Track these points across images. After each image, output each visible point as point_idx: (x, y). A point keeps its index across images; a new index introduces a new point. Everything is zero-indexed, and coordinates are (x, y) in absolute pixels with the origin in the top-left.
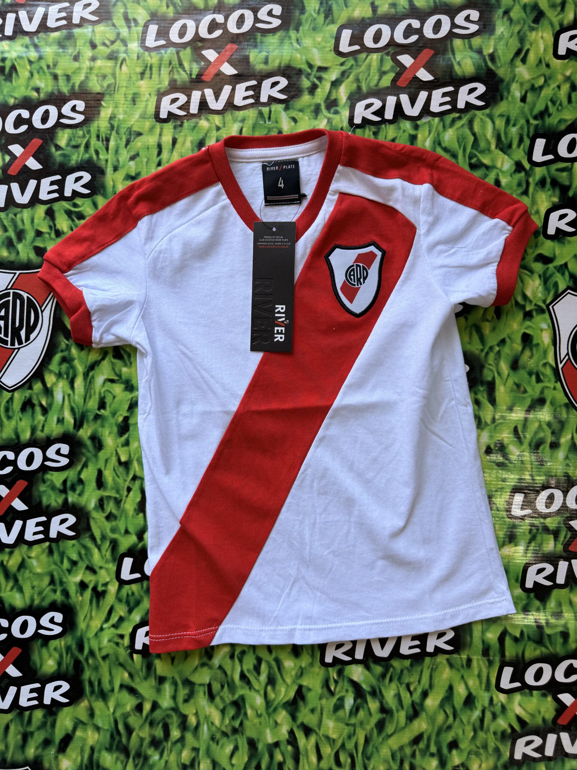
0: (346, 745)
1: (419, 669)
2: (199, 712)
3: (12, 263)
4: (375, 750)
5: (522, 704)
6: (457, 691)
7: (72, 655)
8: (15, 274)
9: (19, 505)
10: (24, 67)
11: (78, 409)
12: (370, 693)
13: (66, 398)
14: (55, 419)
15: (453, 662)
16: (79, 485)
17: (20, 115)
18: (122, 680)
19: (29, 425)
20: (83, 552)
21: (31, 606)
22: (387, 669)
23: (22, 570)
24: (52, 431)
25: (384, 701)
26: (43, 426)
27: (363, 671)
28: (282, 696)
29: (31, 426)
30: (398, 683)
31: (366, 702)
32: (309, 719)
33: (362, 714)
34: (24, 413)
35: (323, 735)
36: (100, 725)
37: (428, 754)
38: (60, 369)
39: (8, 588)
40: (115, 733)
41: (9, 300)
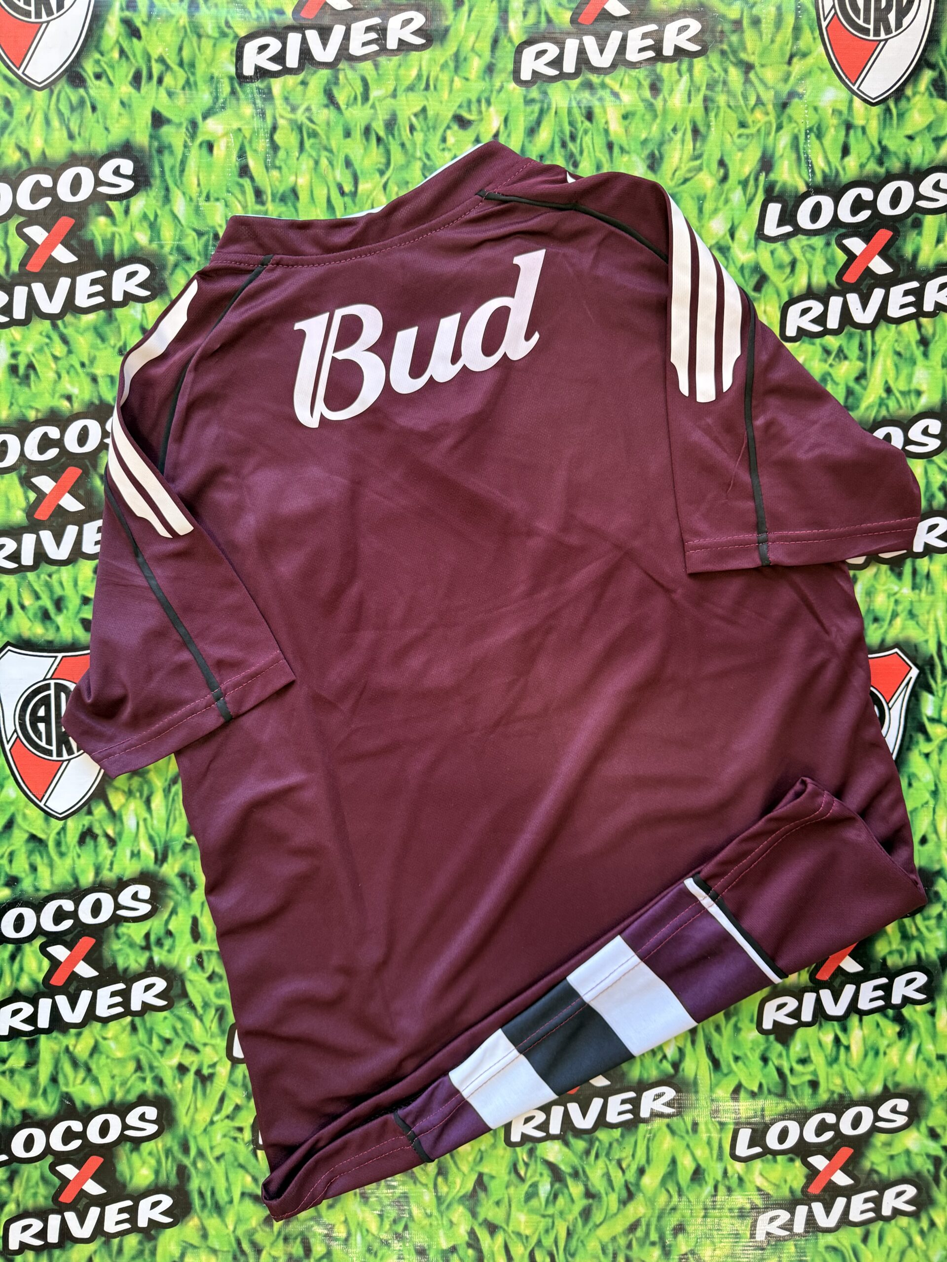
0: (543, 1241)
1: (633, 1140)
2: (349, 1220)
3: (50, 642)
4: (580, 1244)
5: (764, 1173)
6: (682, 1164)
7: (174, 1158)
8: (56, 657)
9: (85, 970)
10: (47, 366)
11: (159, 836)
12: (570, 1175)
13: (141, 823)
14: (128, 854)
15: (674, 1127)
16: (167, 938)
17: (45, 434)
18: (243, 1186)
19: (92, 863)
20: (179, 1026)
21: (111, 1103)
22: (591, 1143)
23: (96, 1056)
24: (125, 869)
25: (589, 1184)
26: (112, 864)
27: (560, 1149)
28: (458, 1187)
29: (94, 864)
30: (606, 1159)
31: (567, 1187)
32: (494, 1214)
33: (561, 1201)
34: (83, 848)
35: (513, 1232)
36: (217, 1247)
37: (648, 1242)
38: (130, 785)
39: (79, 1081)
40: (238, 1254)
41: (49, 695)
